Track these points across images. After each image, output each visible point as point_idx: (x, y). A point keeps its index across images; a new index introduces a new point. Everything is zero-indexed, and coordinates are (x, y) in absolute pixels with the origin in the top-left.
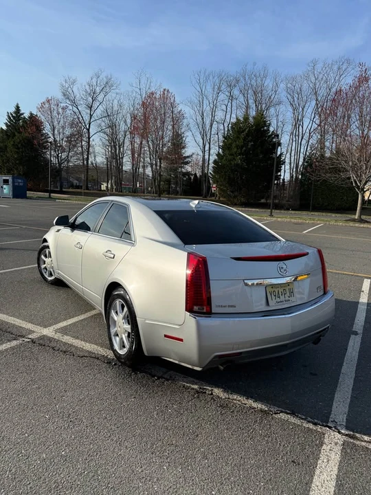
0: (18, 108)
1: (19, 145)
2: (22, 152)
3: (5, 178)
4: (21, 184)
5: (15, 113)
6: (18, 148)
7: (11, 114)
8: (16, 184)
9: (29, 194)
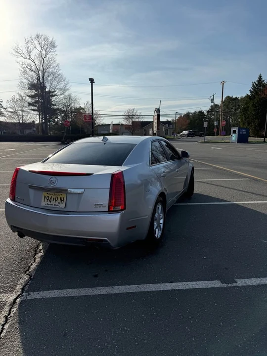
0: (260, 77)
1: (257, 105)
2: (258, 109)
3: (234, 129)
4: (244, 133)
5: (258, 81)
6: (256, 107)
7: (255, 83)
8: (241, 133)
9: (251, 139)
